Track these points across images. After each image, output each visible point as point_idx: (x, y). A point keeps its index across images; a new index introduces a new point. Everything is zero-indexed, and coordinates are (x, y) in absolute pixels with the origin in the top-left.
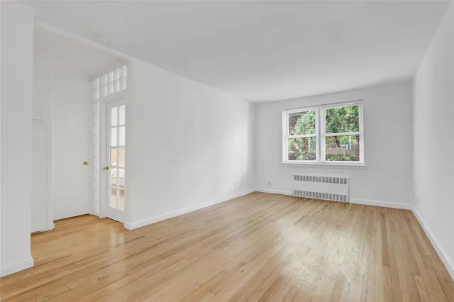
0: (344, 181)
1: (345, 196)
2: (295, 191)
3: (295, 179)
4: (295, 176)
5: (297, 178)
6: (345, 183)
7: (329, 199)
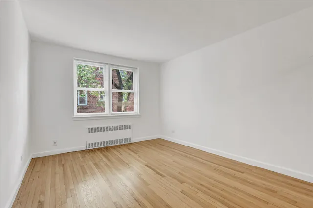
0: (129, 127)
1: (130, 139)
2: (89, 144)
3: (89, 132)
4: (89, 129)
5: (91, 131)
6: (130, 128)
7: (119, 144)
